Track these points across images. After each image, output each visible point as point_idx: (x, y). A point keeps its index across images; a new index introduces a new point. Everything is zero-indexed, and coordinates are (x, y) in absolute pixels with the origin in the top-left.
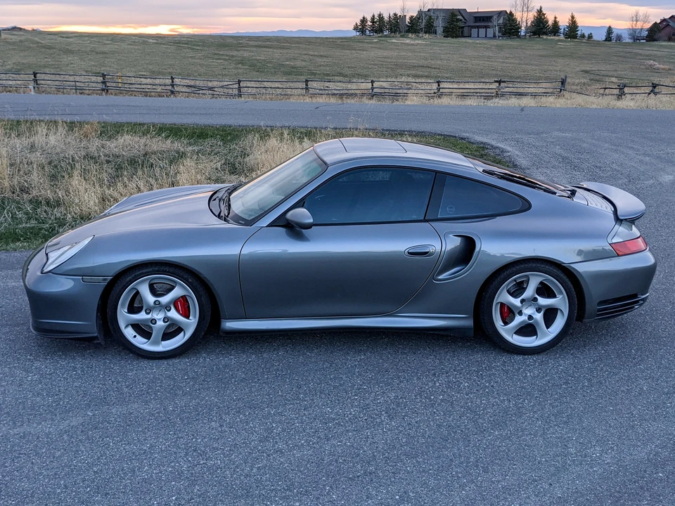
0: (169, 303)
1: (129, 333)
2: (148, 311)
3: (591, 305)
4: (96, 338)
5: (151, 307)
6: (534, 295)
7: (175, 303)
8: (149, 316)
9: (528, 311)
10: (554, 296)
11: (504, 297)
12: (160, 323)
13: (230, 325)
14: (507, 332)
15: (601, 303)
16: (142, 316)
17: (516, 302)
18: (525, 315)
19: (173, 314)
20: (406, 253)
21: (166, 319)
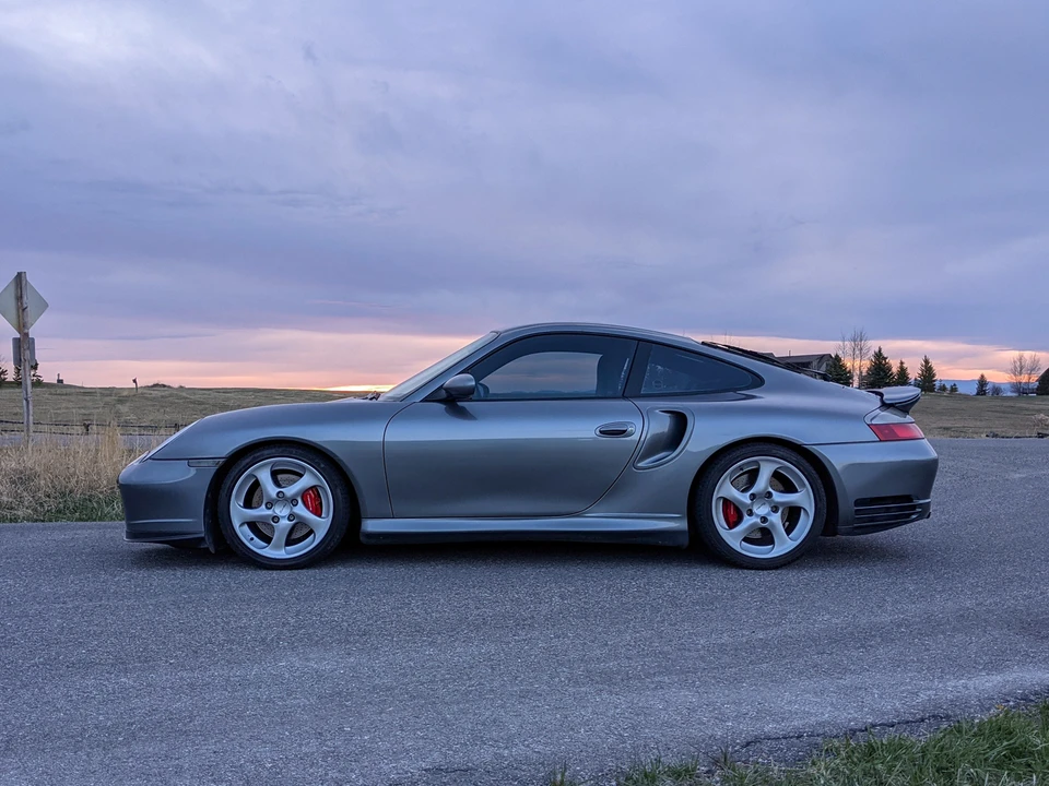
0: (297, 494)
1: (244, 534)
2: (270, 505)
3: (846, 506)
4: (203, 539)
5: (273, 500)
6: (766, 488)
7: (304, 494)
8: (270, 512)
9: (762, 510)
10: (796, 491)
11: (727, 489)
12: (285, 523)
13: (371, 526)
14: (733, 538)
15: (857, 503)
16: (262, 511)
17: (745, 498)
18: (757, 516)
19: (301, 510)
20: (598, 433)
21: (291, 517)
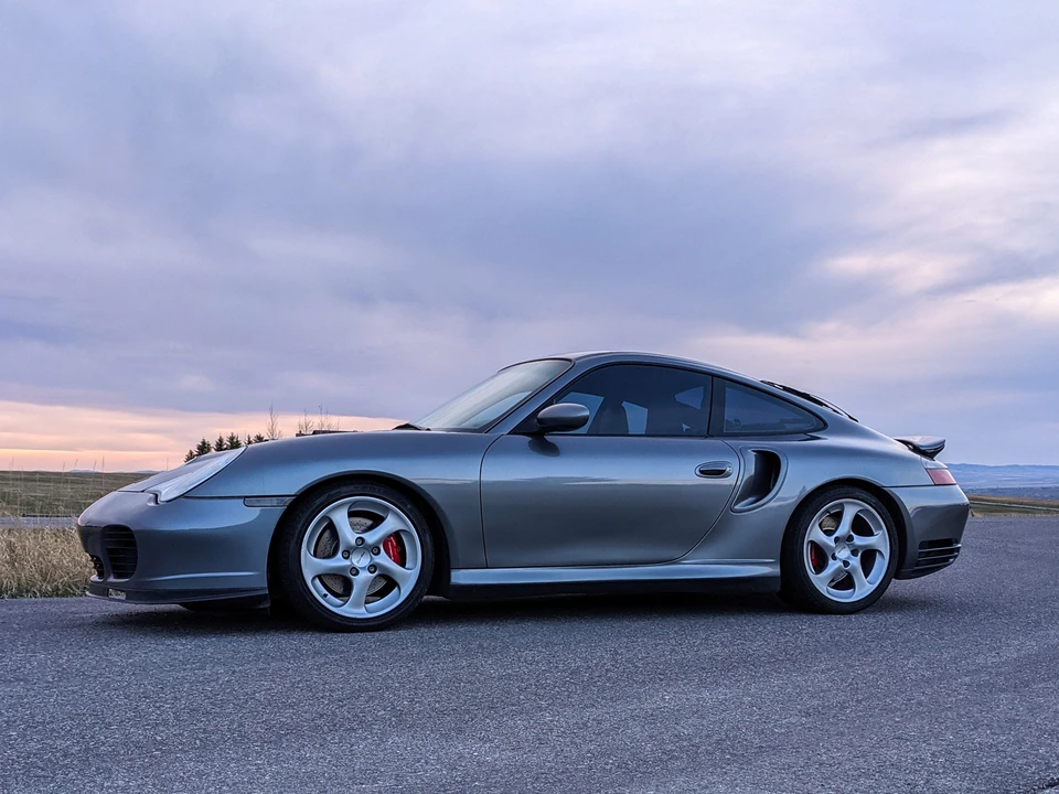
0: (379, 541)
1: (317, 590)
2: (347, 554)
3: (913, 547)
4: (265, 597)
5: (351, 548)
6: (849, 532)
8: (347, 563)
9: (844, 553)
10: (872, 534)
11: (816, 534)
13: (461, 577)
14: (821, 582)
15: (922, 545)
16: (338, 562)
17: (830, 541)
18: (840, 560)
19: (384, 560)
20: (698, 473)
21: (373, 567)
